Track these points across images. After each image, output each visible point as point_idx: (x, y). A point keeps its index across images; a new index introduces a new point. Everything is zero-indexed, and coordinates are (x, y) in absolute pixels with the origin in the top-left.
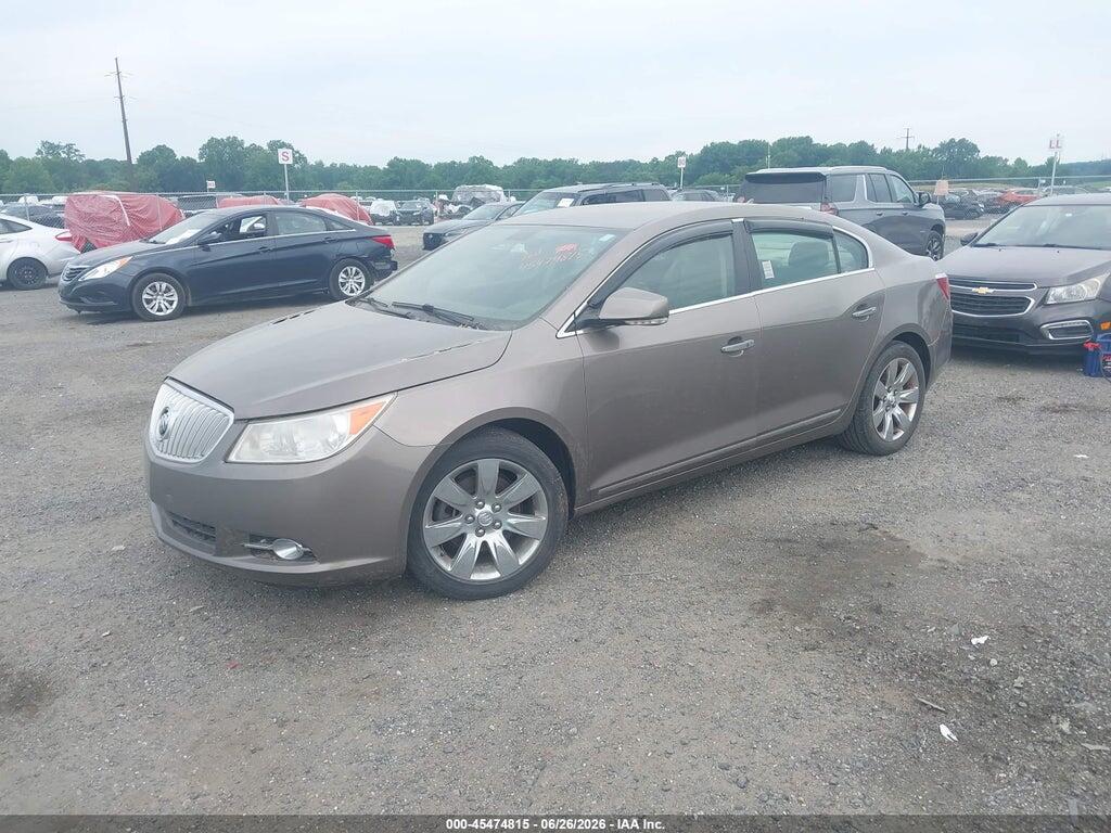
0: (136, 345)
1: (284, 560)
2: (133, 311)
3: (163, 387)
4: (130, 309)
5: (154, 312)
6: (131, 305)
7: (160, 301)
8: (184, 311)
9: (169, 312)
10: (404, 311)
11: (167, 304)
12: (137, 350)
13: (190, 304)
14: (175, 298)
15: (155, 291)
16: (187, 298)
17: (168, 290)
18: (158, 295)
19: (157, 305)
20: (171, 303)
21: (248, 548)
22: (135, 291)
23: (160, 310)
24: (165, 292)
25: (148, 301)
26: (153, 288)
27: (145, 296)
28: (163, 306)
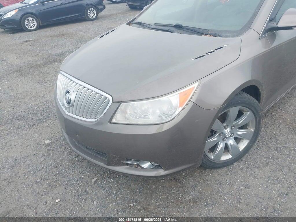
0: (27, 41)
1: (145, 168)
2: (22, 28)
3: (60, 75)
4: (21, 28)
5: (29, 28)
6: (21, 27)
7: (31, 24)
8: (39, 27)
9: (34, 28)
10: (167, 28)
11: (33, 25)
12: (27, 43)
13: (41, 25)
14: (36, 23)
15: (29, 21)
16: (39, 23)
17: (33, 20)
18: (30, 22)
19: (30, 26)
20: (35, 25)
21: (125, 163)
22: (22, 21)
23: (31, 27)
24: (32, 21)
25: (27, 25)
26: (28, 20)
27: (26, 23)
28: (32, 26)
